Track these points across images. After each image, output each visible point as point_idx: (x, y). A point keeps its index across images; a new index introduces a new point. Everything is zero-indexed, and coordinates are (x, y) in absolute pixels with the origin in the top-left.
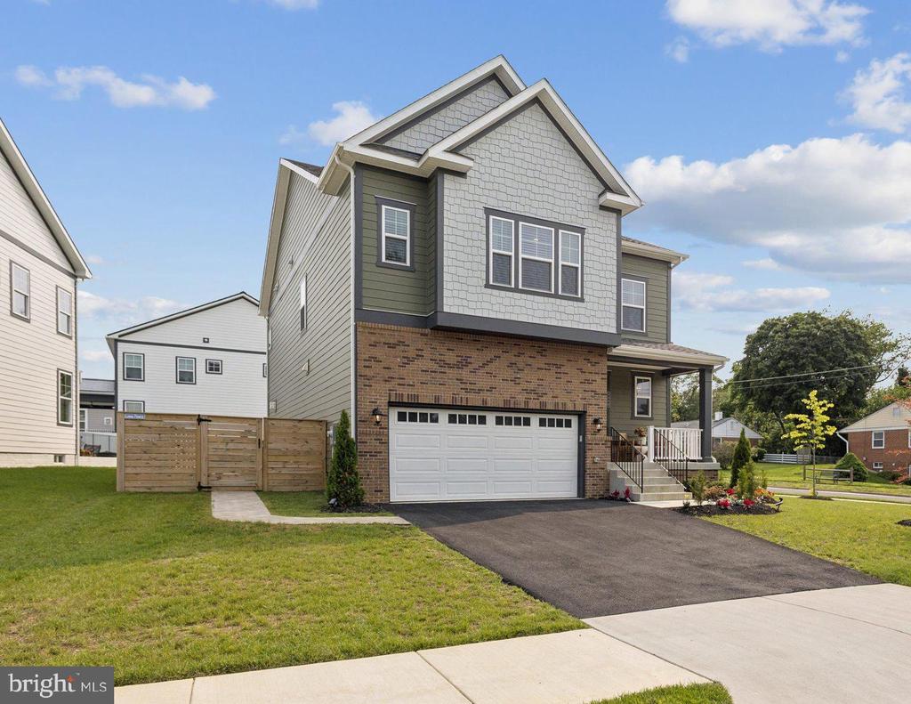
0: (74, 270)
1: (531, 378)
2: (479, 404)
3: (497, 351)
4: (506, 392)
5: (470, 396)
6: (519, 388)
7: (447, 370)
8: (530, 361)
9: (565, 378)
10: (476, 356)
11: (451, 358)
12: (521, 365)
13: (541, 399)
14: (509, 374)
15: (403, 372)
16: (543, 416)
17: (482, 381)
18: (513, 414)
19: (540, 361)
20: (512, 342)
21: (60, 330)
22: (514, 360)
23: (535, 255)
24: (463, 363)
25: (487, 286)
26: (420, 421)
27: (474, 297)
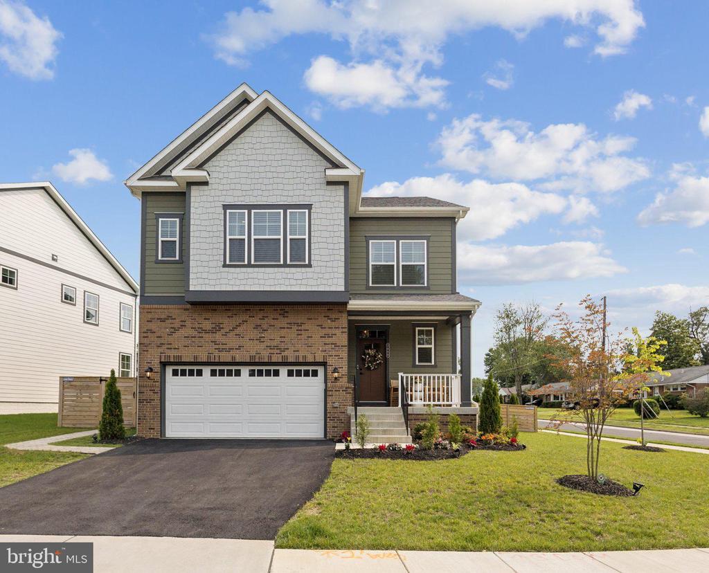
0: (135, 291)
1: (273, 336)
2: (229, 360)
3: (245, 317)
4: (253, 349)
5: (222, 354)
6: (263, 346)
7: (203, 335)
8: (272, 322)
9: (305, 335)
10: (227, 322)
11: (207, 325)
12: (265, 327)
13: (283, 354)
14: (255, 334)
15: (170, 339)
16: (291, 368)
17: (232, 341)
18: (264, 367)
19: (283, 322)
20: (257, 308)
21: (122, 329)
22: (259, 322)
23: (265, 235)
24: (217, 328)
25: (225, 266)
26: (189, 375)
27: (214, 276)
